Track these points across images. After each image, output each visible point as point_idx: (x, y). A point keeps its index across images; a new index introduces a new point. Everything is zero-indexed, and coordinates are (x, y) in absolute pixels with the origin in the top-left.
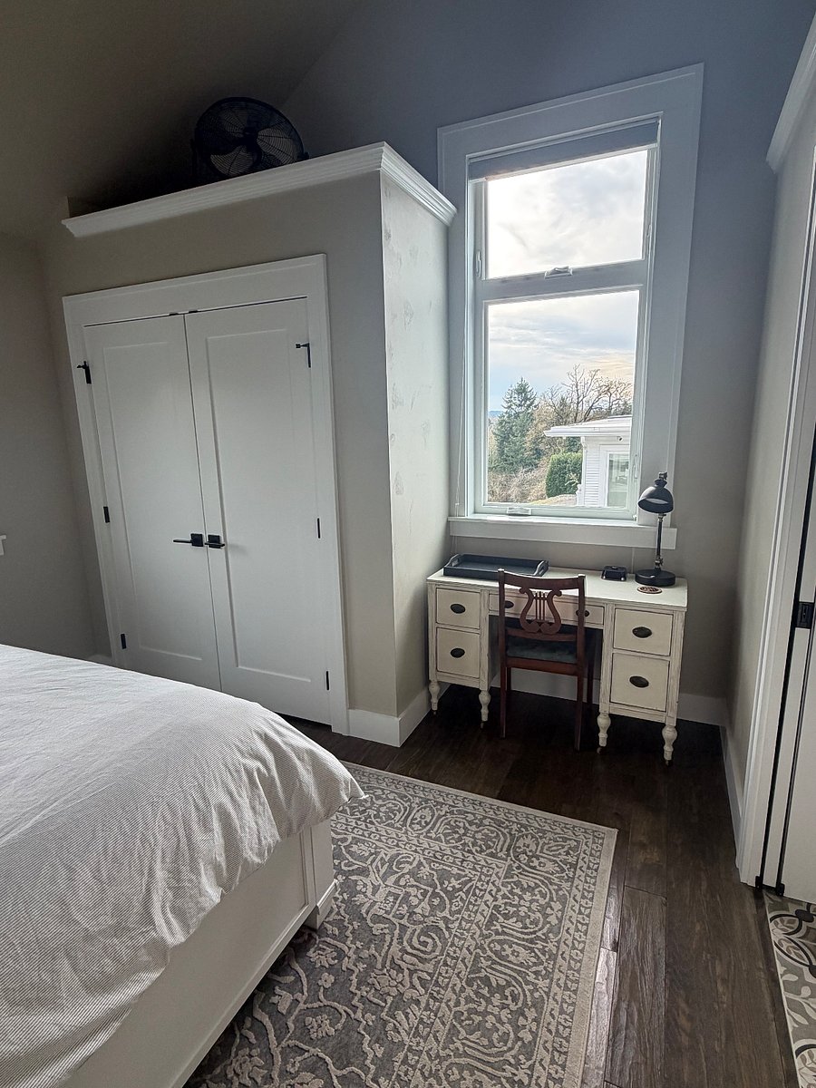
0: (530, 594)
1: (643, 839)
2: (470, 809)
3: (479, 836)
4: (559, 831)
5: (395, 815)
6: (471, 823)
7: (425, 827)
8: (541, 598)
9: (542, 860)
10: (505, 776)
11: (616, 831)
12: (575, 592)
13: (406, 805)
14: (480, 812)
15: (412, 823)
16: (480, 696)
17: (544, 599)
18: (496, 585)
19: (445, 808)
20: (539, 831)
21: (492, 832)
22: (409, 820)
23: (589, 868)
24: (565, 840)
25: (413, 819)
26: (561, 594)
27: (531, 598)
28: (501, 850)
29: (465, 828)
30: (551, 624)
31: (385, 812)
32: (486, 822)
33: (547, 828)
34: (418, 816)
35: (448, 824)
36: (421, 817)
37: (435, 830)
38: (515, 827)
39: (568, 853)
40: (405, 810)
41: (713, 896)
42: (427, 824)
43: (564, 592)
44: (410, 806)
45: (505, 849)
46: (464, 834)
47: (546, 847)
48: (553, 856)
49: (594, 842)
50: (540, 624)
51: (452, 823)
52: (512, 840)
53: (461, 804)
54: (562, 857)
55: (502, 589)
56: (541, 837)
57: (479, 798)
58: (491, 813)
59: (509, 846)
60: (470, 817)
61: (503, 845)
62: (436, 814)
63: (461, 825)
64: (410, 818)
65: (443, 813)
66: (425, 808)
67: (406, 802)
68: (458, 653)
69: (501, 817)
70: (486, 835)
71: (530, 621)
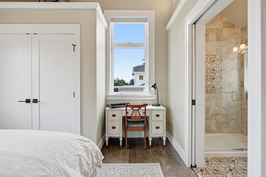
0: (133, 109)
1: (165, 164)
2: (123, 167)
3: (128, 174)
4: (147, 167)
5: (102, 175)
6: (125, 171)
7: (112, 176)
8: (136, 110)
9: (147, 175)
10: (128, 157)
11: (159, 163)
12: (144, 108)
13: (105, 171)
14: (126, 168)
15: (108, 176)
16: (120, 139)
17: (137, 110)
18: (125, 108)
19: (116, 169)
20: (143, 168)
21: (131, 172)
22: (107, 175)
23: (158, 174)
24: (149, 168)
25: (108, 175)
26: (141, 109)
27: (134, 110)
28: (135, 176)
29: (124, 173)
30: (138, 117)
31: (99, 175)
32: (129, 170)
33: (144, 167)
34: (109, 173)
35: (119, 173)
36: (110, 173)
37: (116, 176)
38: (136, 169)
39: (151, 172)
40: (105, 173)
41: (185, 172)
42: (113, 175)
43: (141, 108)
44: (106, 171)
45: (136, 175)
46: (124, 175)
47: (146, 172)
48: (148, 173)
49: (156, 167)
50: (136, 117)
51: (120, 172)
52: (137, 172)
53: (120, 167)
54: (151, 173)
55: (126, 109)
56: (144, 170)
57: (124, 164)
58: (129, 167)
59: (137, 174)
60: (124, 169)
61: (135, 174)
62: (114, 171)
63: (122, 172)
64: (107, 174)
65: (116, 171)
66: (111, 170)
67: (104, 170)
68: (114, 128)
69: (132, 167)
70: (130, 173)
71: (133, 117)
